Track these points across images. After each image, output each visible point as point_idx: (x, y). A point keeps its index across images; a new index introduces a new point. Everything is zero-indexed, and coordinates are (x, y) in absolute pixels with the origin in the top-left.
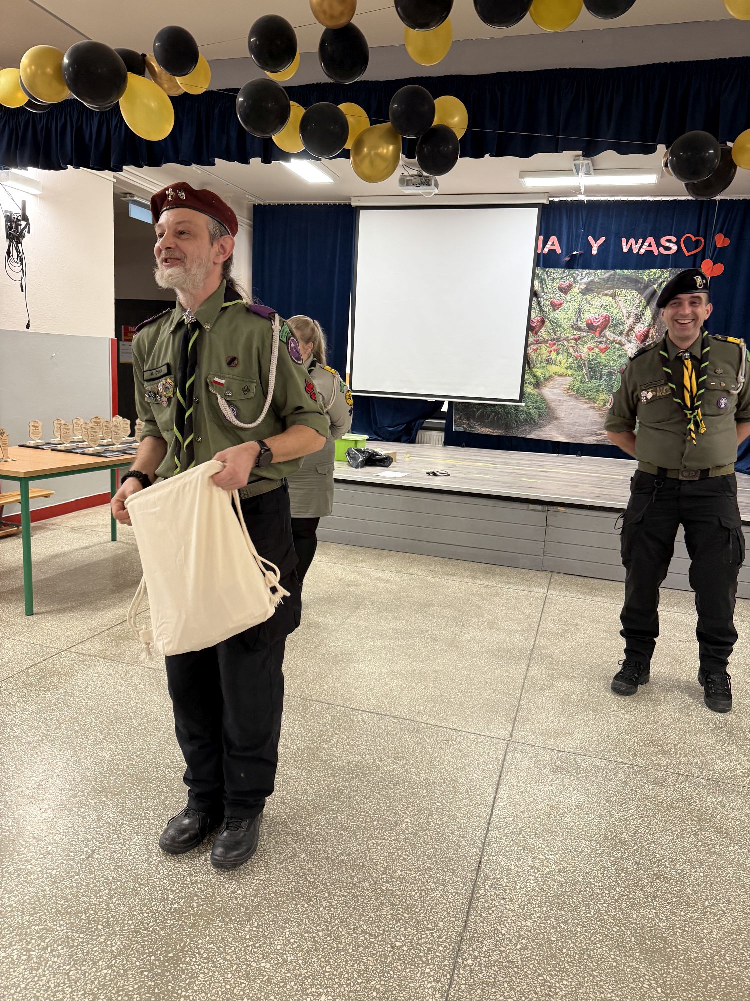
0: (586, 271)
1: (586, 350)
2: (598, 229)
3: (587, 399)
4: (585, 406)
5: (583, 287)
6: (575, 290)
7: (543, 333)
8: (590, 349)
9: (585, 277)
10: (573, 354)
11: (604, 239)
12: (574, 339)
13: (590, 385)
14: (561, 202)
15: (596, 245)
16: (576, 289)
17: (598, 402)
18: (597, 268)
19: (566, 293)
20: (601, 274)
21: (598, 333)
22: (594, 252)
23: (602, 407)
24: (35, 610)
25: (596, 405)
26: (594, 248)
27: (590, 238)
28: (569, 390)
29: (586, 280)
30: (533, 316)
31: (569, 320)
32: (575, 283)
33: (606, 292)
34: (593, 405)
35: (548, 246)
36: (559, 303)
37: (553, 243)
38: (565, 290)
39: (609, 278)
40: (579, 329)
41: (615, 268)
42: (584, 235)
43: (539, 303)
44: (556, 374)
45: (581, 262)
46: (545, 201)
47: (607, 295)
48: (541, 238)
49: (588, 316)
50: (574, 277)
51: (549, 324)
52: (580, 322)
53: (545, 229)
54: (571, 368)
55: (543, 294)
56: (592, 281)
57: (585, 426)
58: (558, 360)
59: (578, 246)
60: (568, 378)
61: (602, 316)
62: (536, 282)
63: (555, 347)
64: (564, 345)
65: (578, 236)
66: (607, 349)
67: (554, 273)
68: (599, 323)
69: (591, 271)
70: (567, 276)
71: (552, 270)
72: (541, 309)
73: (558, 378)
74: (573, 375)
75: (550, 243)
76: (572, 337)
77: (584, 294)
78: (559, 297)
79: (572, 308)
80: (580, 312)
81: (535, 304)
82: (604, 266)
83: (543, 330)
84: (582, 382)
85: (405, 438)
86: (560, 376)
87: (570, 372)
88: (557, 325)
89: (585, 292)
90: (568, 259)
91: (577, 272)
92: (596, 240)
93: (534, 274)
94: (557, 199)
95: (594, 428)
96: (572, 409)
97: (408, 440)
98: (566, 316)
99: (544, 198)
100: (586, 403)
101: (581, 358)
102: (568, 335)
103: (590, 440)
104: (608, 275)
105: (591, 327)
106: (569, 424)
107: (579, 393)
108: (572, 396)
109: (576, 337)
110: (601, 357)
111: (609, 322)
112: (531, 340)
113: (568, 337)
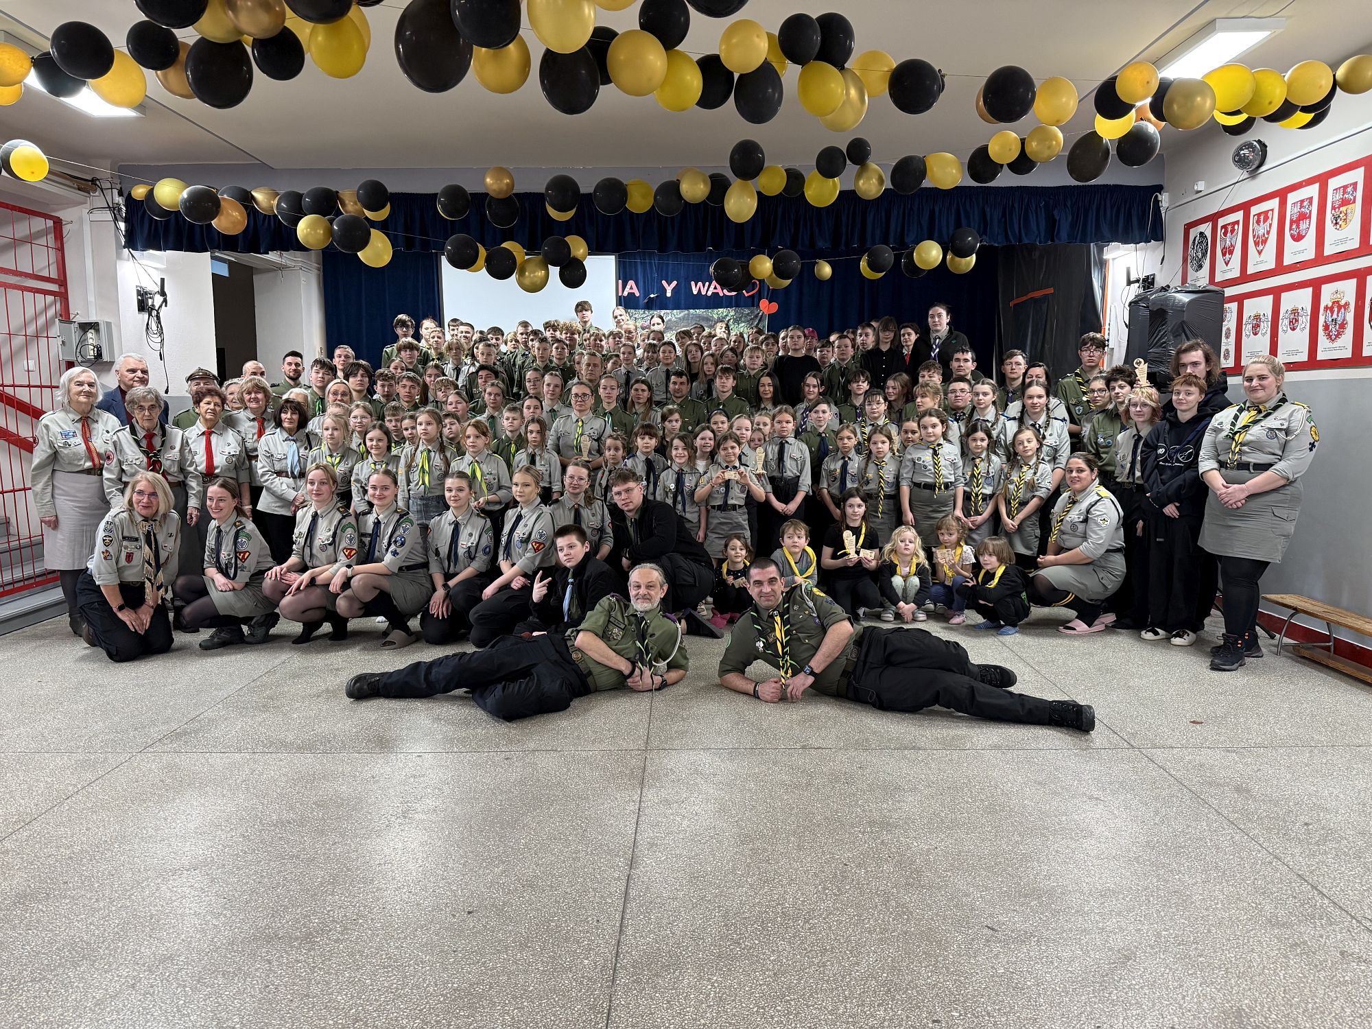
0: (663, 312)
2: (670, 273)
9: (662, 316)
11: (675, 283)
15: (669, 288)
18: (673, 309)
20: (678, 313)
22: (669, 294)
26: (668, 291)
27: (664, 282)
35: (626, 289)
37: (632, 287)
39: (684, 317)
41: (687, 308)
42: (658, 279)
45: (657, 303)
48: (620, 281)
50: (653, 317)
53: (622, 275)
59: (654, 289)
65: (652, 279)
67: (635, 314)
69: (667, 311)
70: (647, 316)
71: (633, 311)
75: (628, 286)
82: (677, 306)
90: (646, 301)
91: (655, 313)
92: (669, 284)
104: (682, 314)
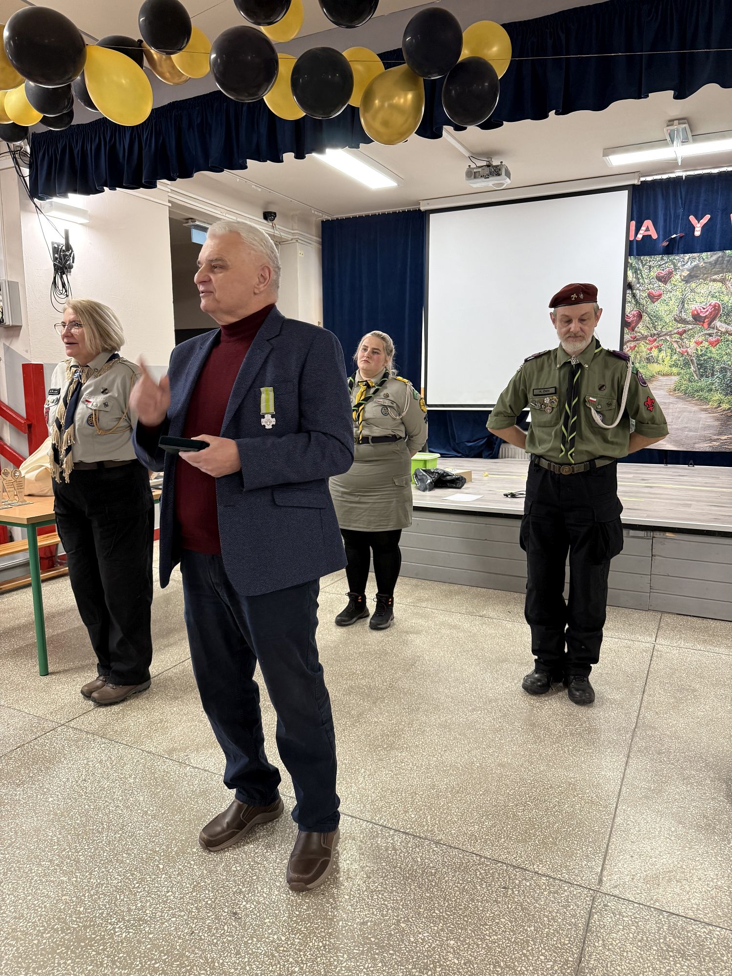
0: (687, 256)
1: (693, 345)
2: (701, 207)
3: (697, 400)
4: (696, 408)
5: (686, 273)
6: (676, 277)
7: (641, 329)
8: (698, 343)
9: (687, 262)
10: (678, 350)
11: (708, 217)
12: (678, 333)
13: (699, 384)
14: (654, 181)
15: (699, 225)
16: (678, 277)
17: (710, 403)
18: (701, 251)
19: (665, 282)
20: (709, 257)
21: (706, 325)
22: (697, 233)
23: (716, 408)
24: (50, 670)
25: (708, 407)
26: (697, 229)
27: (692, 218)
28: (675, 390)
29: (689, 266)
30: (628, 310)
31: (671, 311)
32: (676, 270)
33: (713, 277)
34: (704, 407)
35: (641, 232)
36: (657, 293)
37: (648, 228)
38: (664, 279)
39: (716, 261)
40: (683, 321)
41: (723, 248)
42: (683, 215)
43: (634, 296)
44: (658, 373)
45: (681, 246)
46: (636, 182)
47: (714, 280)
48: (633, 223)
49: (693, 306)
50: (674, 264)
51: (648, 319)
52: (683, 314)
53: (636, 214)
54: (676, 365)
55: (638, 285)
56: (696, 266)
57: (696, 430)
58: (660, 358)
59: (677, 228)
60: (673, 377)
61: (710, 305)
62: (630, 273)
63: (655, 344)
64: (666, 341)
65: (677, 217)
66: (718, 342)
67: (650, 261)
68: (707, 313)
69: (694, 254)
70: (666, 263)
71: (647, 258)
72: (637, 302)
73: (661, 378)
74: (679, 374)
75: (643, 228)
76: (676, 331)
77: (687, 282)
78: (657, 287)
79: (673, 299)
80: (683, 302)
81: (629, 297)
82: (710, 248)
83: (640, 325)
84: (690, 381)
85: (487, 454)
86: (664, 375)
87: (675, 370)
88: (656, 318)
89: (687, 280)
90: (665, 244)
91: (677, 258)
92: (699, 219)
93: (627, 264)
94: (649, 179)
95: (707, 433)
96: (679, 412)
97: (489, 455)
98: (667, 308)
99: (634, 179)
100: (696, 405)
101: (688, 354)
102: (670, 329)
103: (703, 447)
104: (714, 258)
105: (697, 318)
106: (678, 429)
107: (688, 394)
108: (678, 397)
109: (680, 330)
110: (711, 352)
111: (719, 310)
112: (627, 337)
113: (671, 331)
